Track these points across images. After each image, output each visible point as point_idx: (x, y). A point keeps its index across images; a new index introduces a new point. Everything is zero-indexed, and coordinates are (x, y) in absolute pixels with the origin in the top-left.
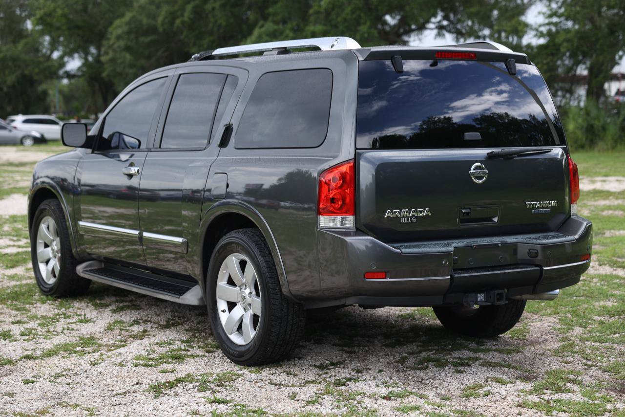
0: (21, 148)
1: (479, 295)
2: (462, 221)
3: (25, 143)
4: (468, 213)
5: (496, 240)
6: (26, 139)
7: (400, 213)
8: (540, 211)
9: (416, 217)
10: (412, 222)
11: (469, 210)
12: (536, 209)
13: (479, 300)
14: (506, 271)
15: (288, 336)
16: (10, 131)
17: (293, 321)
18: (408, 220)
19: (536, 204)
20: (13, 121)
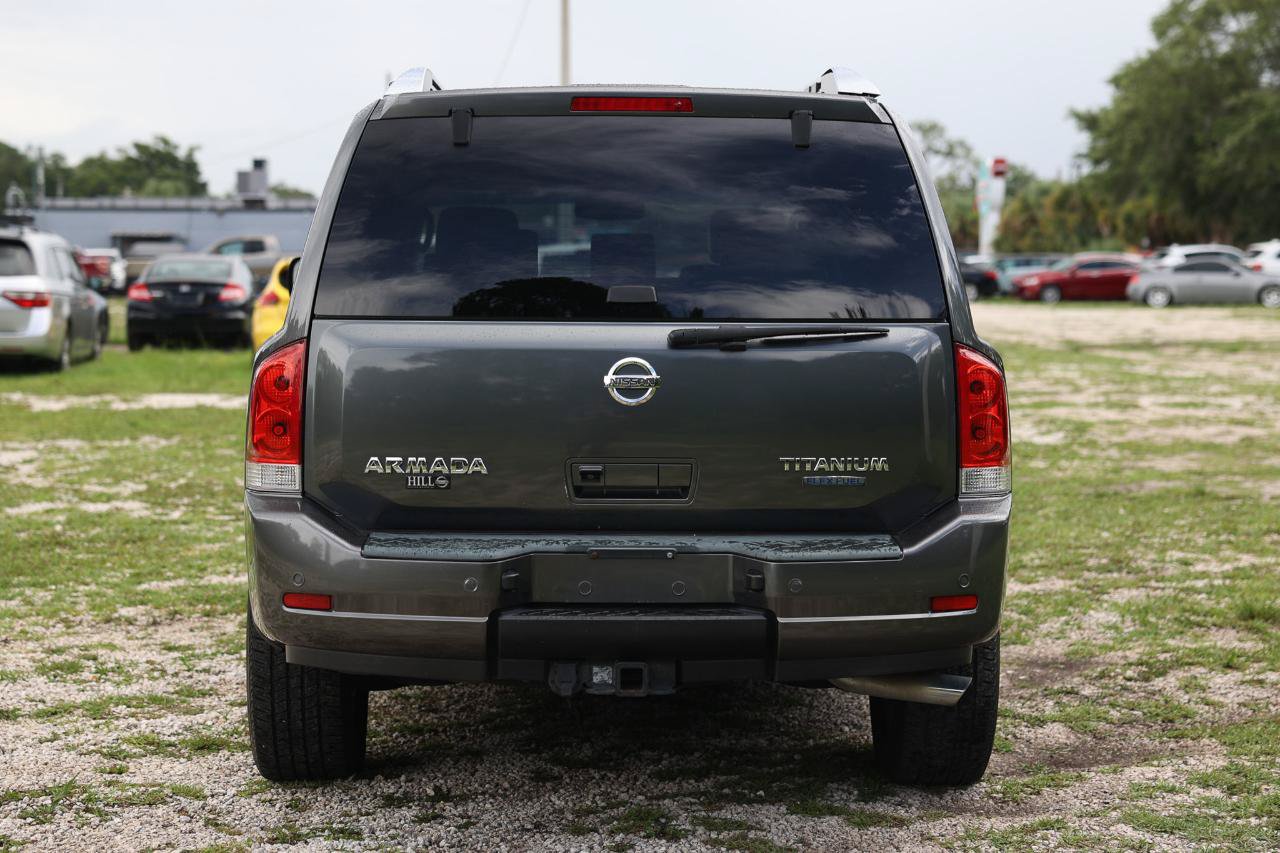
0: (1256, 310)
1: (596, 669)
2: (579, 492)
3: (1267, 300)
4: (597, 475)
5: (667, 542)
6: (1269, 293)
7: (403, 465)
8: (830, 480)
9: (449, 477)
10: (437, 487)
11: (599, 468)
12: (816, 474)
13: (595, 681)
14: (682, 618)
15: (300, 724)
16: (1237, 275)
17: (303, 691)
18: (426, 481)
19: (814, 464)
20: (1257, 253)
